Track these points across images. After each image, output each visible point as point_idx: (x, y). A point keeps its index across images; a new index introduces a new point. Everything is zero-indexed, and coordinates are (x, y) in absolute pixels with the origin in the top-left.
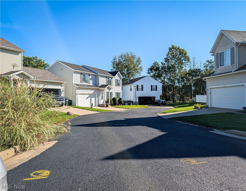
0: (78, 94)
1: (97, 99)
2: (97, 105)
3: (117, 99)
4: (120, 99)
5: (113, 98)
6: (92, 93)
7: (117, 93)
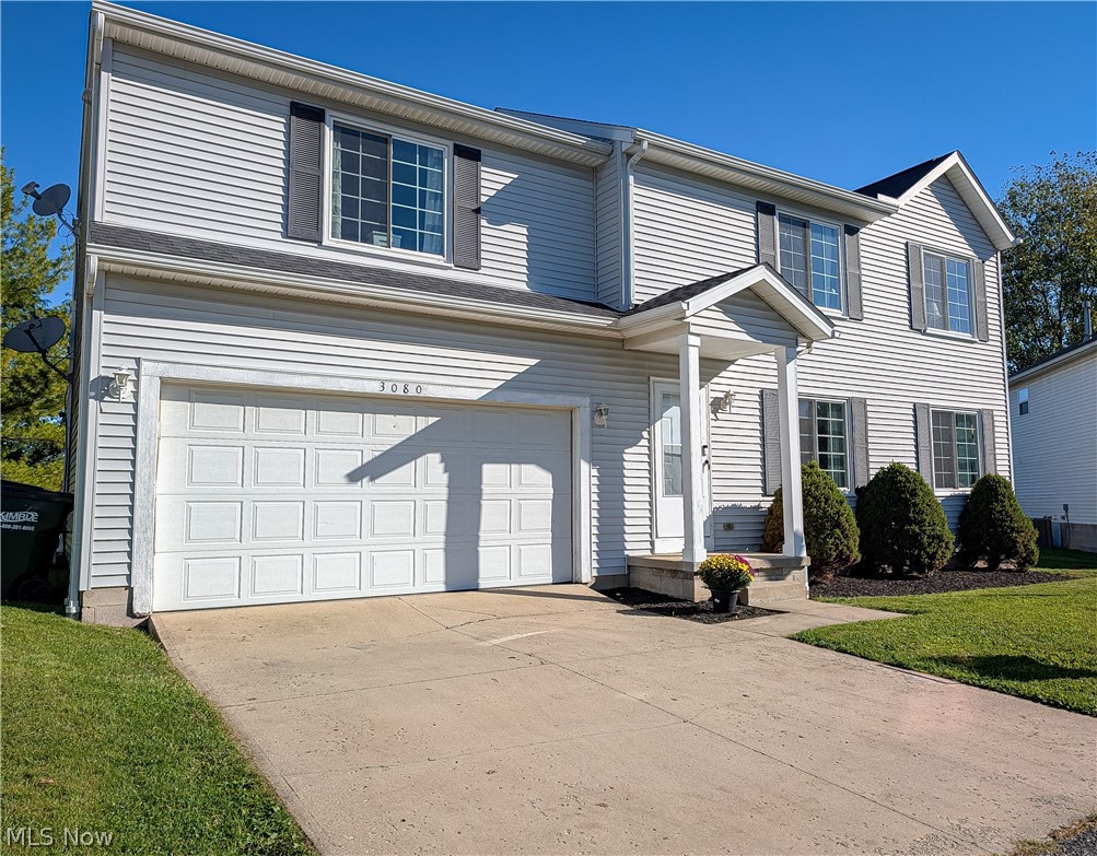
0: (150, 389)
1: (587, 475)
2: (588, 570)
3: (941, 493)
4: (989, 490)
5: (873, 472)
6: (475, 395)
7: (942, 417)
